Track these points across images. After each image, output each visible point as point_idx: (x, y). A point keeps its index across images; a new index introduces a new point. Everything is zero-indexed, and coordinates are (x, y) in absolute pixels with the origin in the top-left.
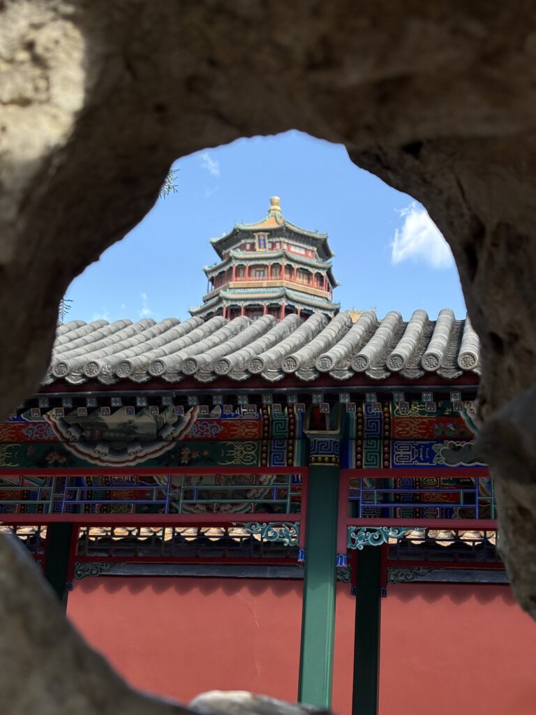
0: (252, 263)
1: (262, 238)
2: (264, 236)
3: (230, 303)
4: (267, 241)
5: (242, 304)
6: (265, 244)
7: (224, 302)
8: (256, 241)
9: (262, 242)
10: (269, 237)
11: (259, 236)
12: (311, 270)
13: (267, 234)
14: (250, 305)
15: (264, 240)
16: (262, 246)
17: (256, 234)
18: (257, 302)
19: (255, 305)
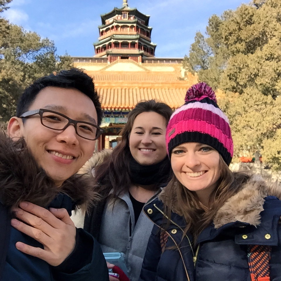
0: (122, 24)
1: (125, 14)
2: (126, 13)
3: (115, 41)
5: (120, 41)
7: (112, 40)
9: (125, 16)
10: (129, 14)
11: (124, 13)
12: (145, 29)
14: (123, 42)
16: (125, 18)
18: (126, 41)
19: (125, 42)
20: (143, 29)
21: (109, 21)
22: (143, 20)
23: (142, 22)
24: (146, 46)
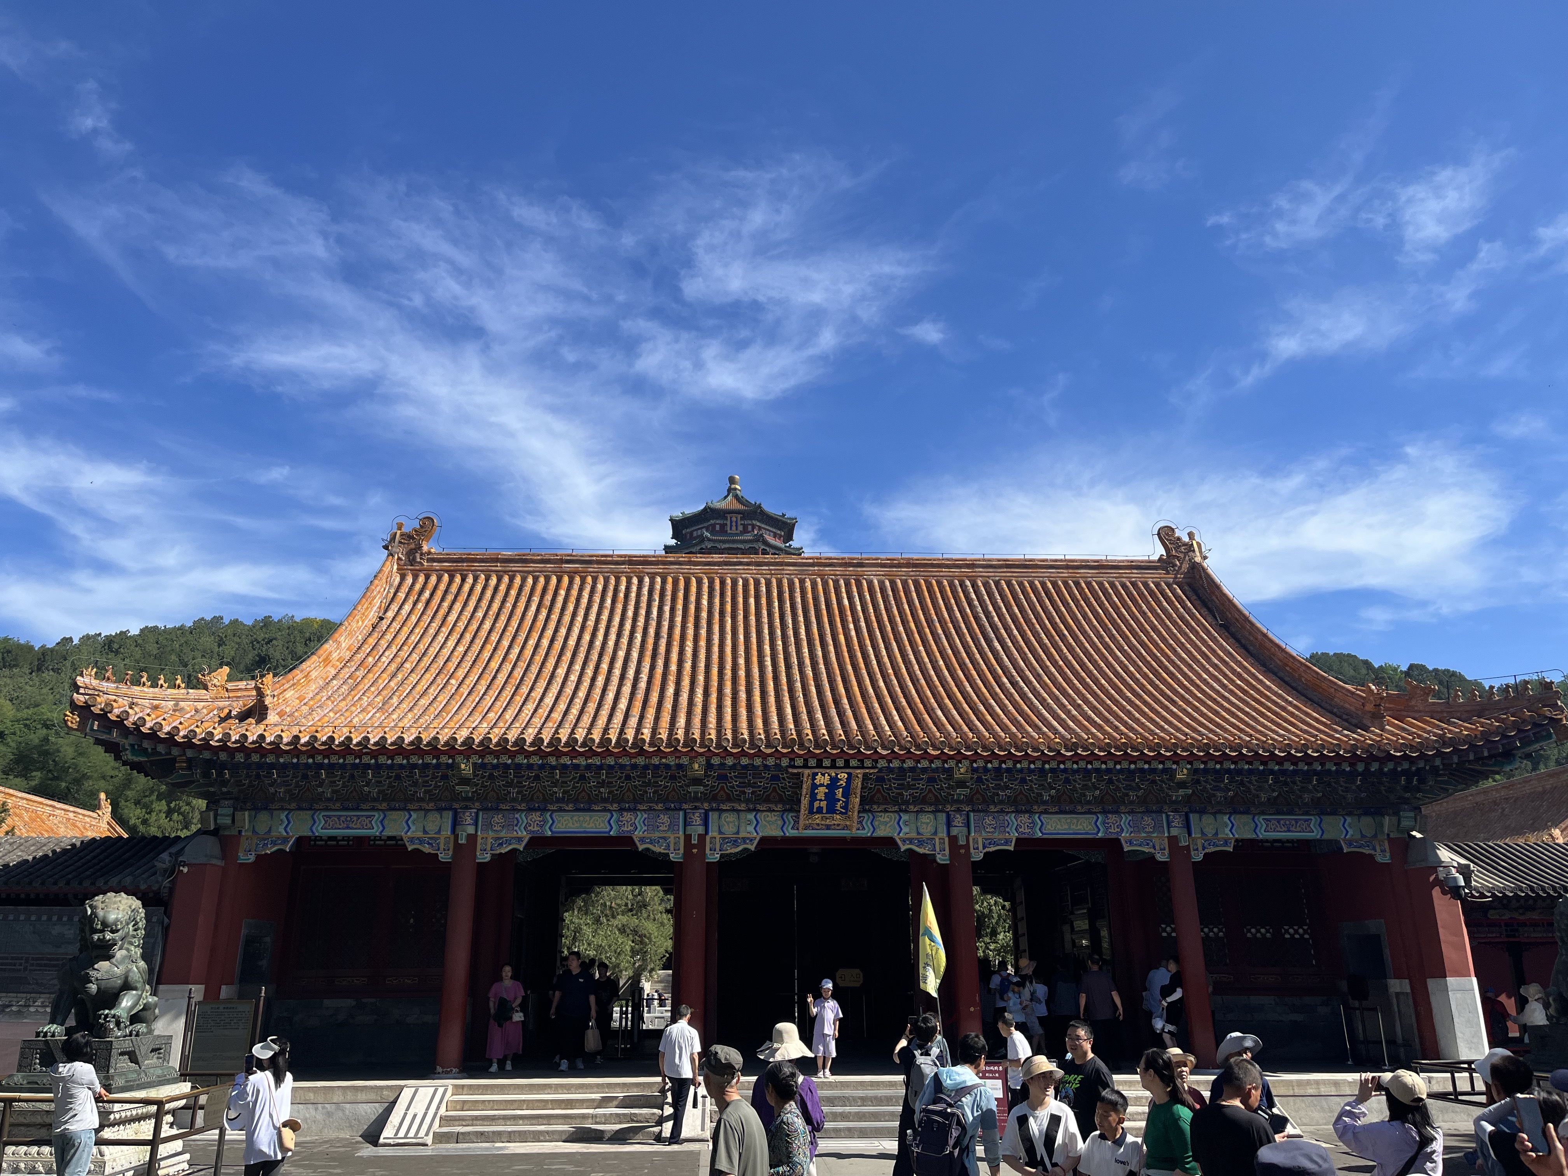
1: (734, 519)
2: (736, 517)
4: (739, 523)
6: (736, 526)
8: (729, 523)
9: (734, 524)
10: (742, 519)
11: (731, 517)
13: (739, 516)
15: (736, 522)
16: (734, 528)
17: (729, 516)
21: (691, 533)
22: (780, 530)
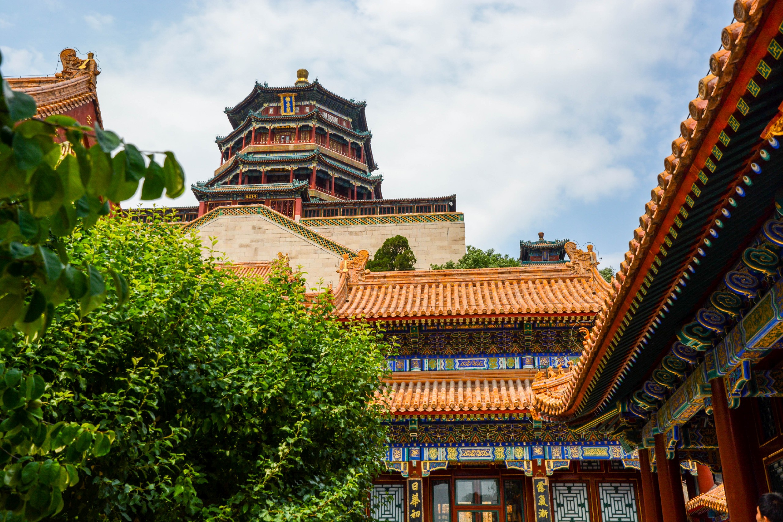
0: (276, 125)
1: (288, 99)
2: (291, 97)
3: (247, 168)
4: (294, 104)
6: (291, 107)
8: (281, 104)
9: (288, 105)
10: (297, 99)
11: (284, 98)
12: (345, 138)
13: (294, 95)
14: (273, 170)
15: (291, 103)
16: (288, 109)
17: (281, 96)
18: (280, 167)
19: (278, 170)
20: (342, 138)
22: (347, 116)
23: (341, 120)
24: (348, 182)
